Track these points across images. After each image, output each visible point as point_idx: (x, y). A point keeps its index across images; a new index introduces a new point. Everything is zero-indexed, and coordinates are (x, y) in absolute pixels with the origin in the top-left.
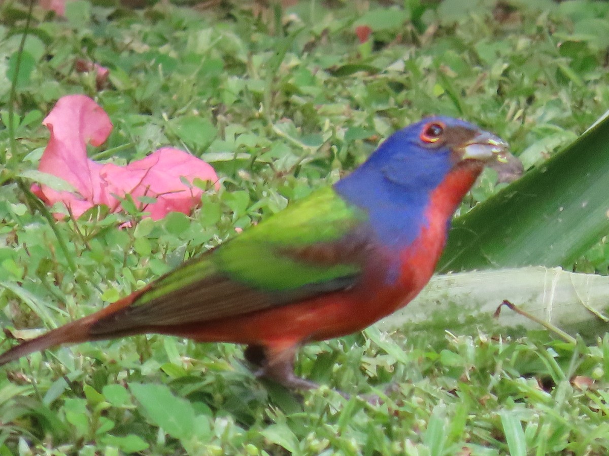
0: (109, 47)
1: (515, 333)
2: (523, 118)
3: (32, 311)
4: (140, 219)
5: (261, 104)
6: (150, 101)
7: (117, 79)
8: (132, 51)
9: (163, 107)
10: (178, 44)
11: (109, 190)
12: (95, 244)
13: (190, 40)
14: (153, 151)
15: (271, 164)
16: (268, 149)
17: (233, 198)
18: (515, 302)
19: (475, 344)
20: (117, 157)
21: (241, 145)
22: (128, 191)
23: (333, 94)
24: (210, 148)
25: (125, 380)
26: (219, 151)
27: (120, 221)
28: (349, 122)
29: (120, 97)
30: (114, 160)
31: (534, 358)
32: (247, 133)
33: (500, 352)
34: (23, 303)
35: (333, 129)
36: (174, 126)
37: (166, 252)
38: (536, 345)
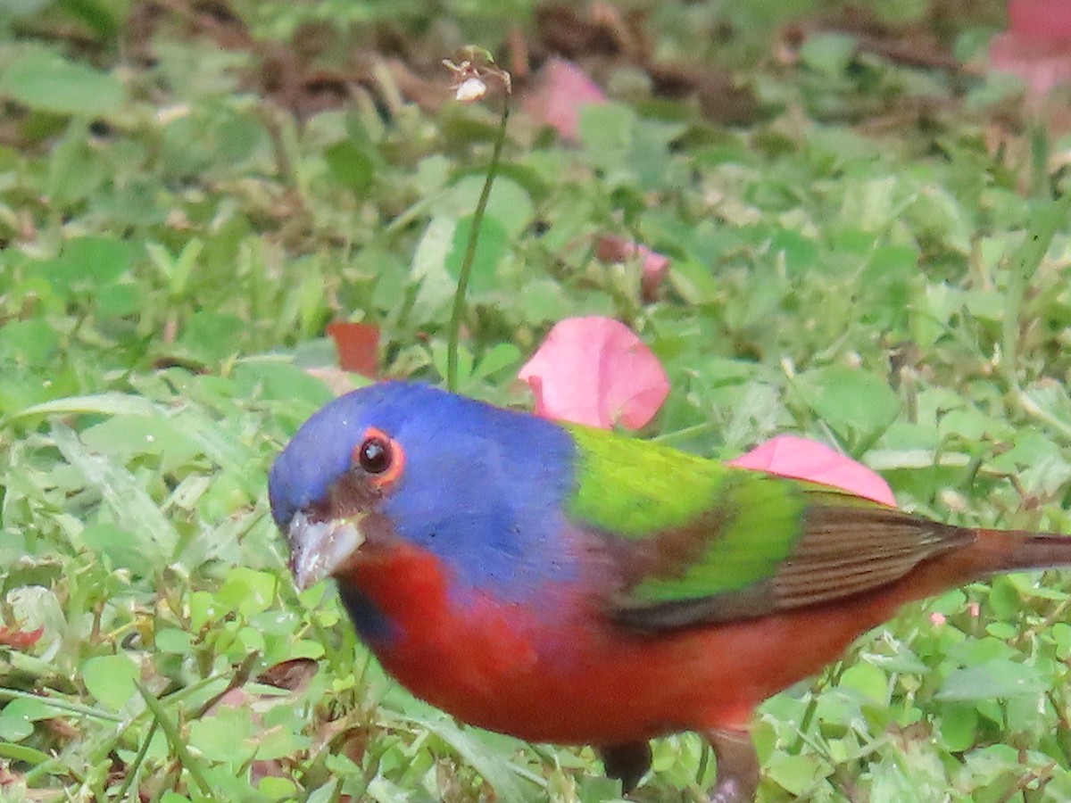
0: (671, 210)
3: (485, 783)
5: (997, 346)
6: (756, 331)
7: (687, 281)
8: (721, 221)
9: (785, 344)
10: (822, 208)
13: (848, 200)
14: (761, 442)
15: (1014, 481)
16: (1009, 444)
21: (951, 434)
24: (884, 438)
26: (902, 445)
29: (690, 320)
32: (963, 408)
34: (466, 763)
36: (808, 388)
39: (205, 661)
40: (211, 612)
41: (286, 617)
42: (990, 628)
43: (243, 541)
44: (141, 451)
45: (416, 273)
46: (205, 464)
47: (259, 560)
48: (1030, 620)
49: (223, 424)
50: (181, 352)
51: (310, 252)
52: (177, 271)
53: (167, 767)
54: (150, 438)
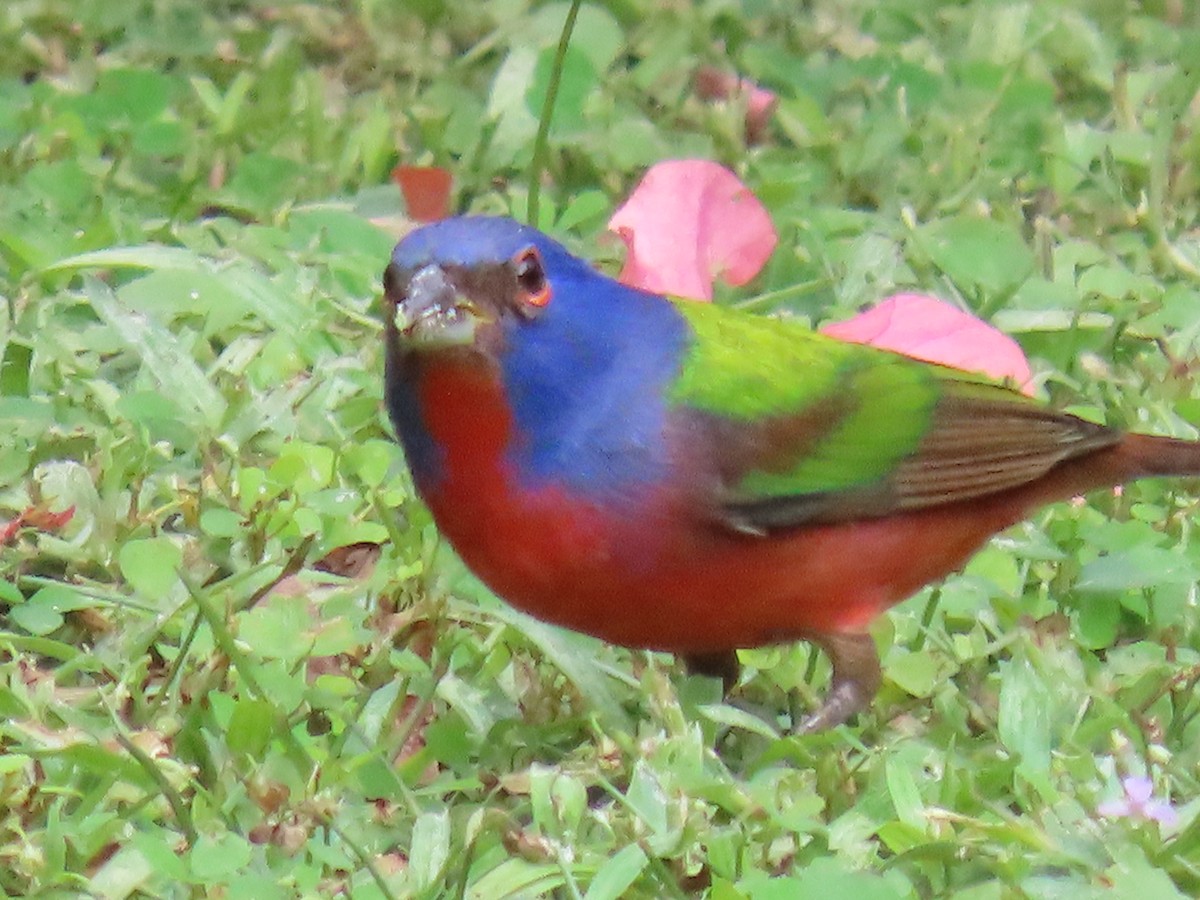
0: (779, 40)
3: (569, 682)
5: (1143, 194)
6: (872, 178)
7: (796, 120)
8: (834, 53)
9: (905, 191)
10: (947, 37)
13: (977, 30)
14: (877, 301)
15: (1161, 344)
16: (1157, 304)
20: (786, 312)
21: (1090, 293)
24: (1017, 297)
25: (787, 859)
26: (1035, 305)
29: (800, 165)
32: (1104, 264)
34: (547, 660)
36: (931, 241)
39: (256, 545)
40: (263, 490)
41: (345, 496)
42: (1135, 510)
43: (299, 411)
44: (183, 310)
45: (493, 111)
46: (256, 325)
47: (316, 433)
48: (1181, 501)
49: (276, 279)
50: (228, 199)
51: (374, 87)
52: (224, 108)
53: (210, 665)
54: (195, 296)
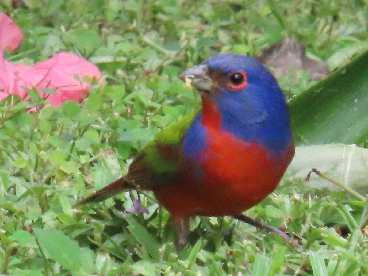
1: (321, 193)
2: (329, 32)
4: (42, 106)
5: (135, 20)
6: (51, 17)
9: (62, 22)
11: (20, 83)
12: (9, 124)
14: (54, 54)
15: (142, 66)
16: (139, 53)
17: (112, 91)
18: (321, 170)
19: (291, 201)
20: (26, 59)
21: (120, 50)
22: (34, 84)
23: (189, 12)
24: (97, 52)
25: (30, 226)
26: (103, 55)
27: (28, 106)
28: (200, 33)
29: (30, 14)
30: (25, 61)
31: (335, 212)
32: (123, 41)
33: (310, 207)
35: (188, 39)
36: (70, 36)
37: (62, 130)
38: (336, 202)
42: (134, 117)
48: (148, 114)
